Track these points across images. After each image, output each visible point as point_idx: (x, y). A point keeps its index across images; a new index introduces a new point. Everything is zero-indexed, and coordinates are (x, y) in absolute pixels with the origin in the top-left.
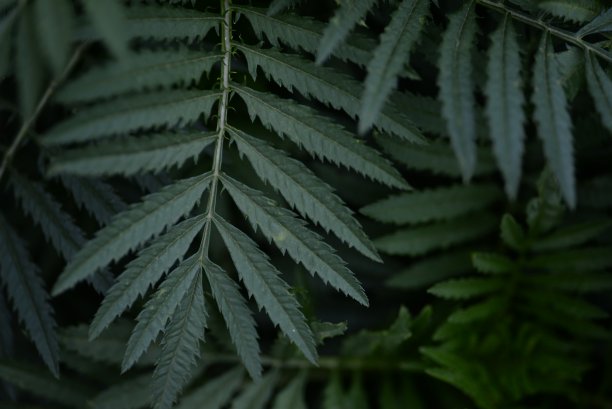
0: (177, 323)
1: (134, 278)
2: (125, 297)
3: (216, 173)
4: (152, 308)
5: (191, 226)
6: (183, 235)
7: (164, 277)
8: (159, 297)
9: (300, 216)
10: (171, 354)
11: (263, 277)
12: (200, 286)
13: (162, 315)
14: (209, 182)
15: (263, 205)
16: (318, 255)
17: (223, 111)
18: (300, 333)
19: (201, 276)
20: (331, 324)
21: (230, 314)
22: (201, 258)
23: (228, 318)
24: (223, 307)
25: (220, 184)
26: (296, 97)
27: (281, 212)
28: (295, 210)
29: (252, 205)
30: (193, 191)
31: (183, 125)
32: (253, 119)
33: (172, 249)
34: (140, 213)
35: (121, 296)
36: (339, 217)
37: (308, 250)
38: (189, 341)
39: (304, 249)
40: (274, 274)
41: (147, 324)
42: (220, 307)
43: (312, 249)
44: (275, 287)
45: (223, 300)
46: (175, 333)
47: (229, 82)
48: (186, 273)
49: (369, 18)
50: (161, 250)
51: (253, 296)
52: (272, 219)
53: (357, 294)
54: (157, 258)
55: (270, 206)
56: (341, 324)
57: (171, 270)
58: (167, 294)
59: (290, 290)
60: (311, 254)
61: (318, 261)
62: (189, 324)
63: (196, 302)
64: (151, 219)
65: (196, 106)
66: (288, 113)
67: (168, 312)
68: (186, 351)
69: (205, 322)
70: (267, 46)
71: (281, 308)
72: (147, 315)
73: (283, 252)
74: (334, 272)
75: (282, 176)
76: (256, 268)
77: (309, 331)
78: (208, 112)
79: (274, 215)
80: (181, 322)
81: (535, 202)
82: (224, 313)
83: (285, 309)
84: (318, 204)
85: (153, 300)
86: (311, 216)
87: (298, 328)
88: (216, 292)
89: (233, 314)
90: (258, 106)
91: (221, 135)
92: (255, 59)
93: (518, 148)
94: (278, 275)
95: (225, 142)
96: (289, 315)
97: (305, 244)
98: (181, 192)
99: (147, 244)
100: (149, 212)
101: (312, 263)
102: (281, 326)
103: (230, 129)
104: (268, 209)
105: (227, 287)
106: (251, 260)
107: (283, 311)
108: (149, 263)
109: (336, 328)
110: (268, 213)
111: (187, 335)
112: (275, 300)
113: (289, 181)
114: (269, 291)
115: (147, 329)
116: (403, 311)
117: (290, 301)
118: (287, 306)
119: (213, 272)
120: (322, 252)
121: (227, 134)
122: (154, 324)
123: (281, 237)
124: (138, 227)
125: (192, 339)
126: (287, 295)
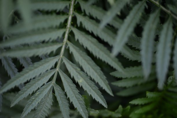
0: (42, 103)
1: (28, 88)
2: (24, 94)
3: (61, 56)
4: (33, 98)
5: (50, 72)
6: (47, 75)
7: (39, 89)
8: (36, 95)
9: (87, 75)
10: (39, 112)
11: (73, 92)
12: (51, 92)
13: (37, 101)
14: (58, 59)
15: (76, 69)
16: (92, 89)
17: (66, 36)
18: (83, 111)
19: (52, 88)
20: (94, 110)
21: (61, 101)
22: (53, 82)
23: (60, 102)
24: (58, 99)
25: (62, 60)
26: (92, 35)
27: (82, 73)
28: (86, 73)
29: (72, 69)
30: (52, 62)
31: (51, 40)
32: (76, 40)
33: (43, 80)
34: (33, 68)
35: (23, 93)
36: (101, 78)
37: (89, 87)
38: (46, 108)
39: (88, 86)
40: (77, 91)
41: (31, 103)
42: (57, 99)
43: (91, 87)
44: (76, 95)
45: (59, 97)
46: (41, 106)
47: (70, 26)
48: (47, 87)
49: (122, 12)
50: (39, 80)
51: (69, 98)
52: (78, 75)
53: (104, 103)
54: (37, 82)
55: (78, 70)
56: (97, 111)
57: (41, 87)
58: (39, 94)
59: (81, 98)
60: (90, 88)
61: (92, 91)
62: (46, 103)
63: (49, 96)
64: (36, 70)
65: (57, 34)
66: (88, 40)
67: (39, 100)
68: (44, 111)
69: (52, 103)
70: (85, 15)
71: (78, 102)
72: (32, 101)
73: (81, 86)
74: (97, 95)
75: (83, 61)
76: (71, 88)
77: (87, 111)
78: (61, 36)
79: (79, 73)
80: (44, 102)
81: (171, 77)
82: (58, 101)
83: (80, 103)
84: (94, 73)
85: (34, 96)
86: (92, 76)
87: (83, 110)
88: (57, 94)
89: (62, 101)
90: (79, 36)
91: (65, 43)
92: (80, 19)
93: (165, 70)
94: (79, 92)
95: (66, 46)
96: (80, 105)
97: (89, 85)
98: (48, 62)
99: (34, 78)
100: (36, 68)
101: (90, 91)
102: (77, 108)
103: (68, 42)
104: (77, 71)
105: (60, 92)
106: (70, 86)
107: (79, 104)
108: (34, 84)
109: (96, 111)
110: (77, 72)
111: (45, 106)
112: (76, 99)
113: (86, 63)
114: (75, 96)
115: (31, 105)
116: (120, 106)
117: (81, 101)
118: (80, 102)
119: (56, 87)
120: (94, 88)
121: (67, 44)
122: (33, 103)
123: (81, 81)
124: (31, 73)
125: (47, 108)
126: (80, 99)
